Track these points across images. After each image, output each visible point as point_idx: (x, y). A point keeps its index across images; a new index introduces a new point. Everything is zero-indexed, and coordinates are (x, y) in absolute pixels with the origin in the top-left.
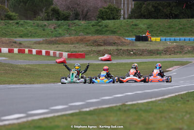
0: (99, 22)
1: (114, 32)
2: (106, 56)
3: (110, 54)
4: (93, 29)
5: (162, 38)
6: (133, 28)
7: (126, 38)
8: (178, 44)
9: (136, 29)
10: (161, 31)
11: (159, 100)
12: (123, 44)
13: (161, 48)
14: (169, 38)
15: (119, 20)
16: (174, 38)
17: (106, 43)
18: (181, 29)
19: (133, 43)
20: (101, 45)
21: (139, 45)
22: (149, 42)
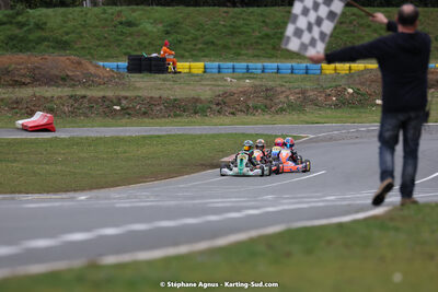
0: (18, 14)
1: (62, 45)
2: (39, 118)
3: (50, 110)
5: (209, 64)
6: (122, 33)
7: (101, 64)
8: (257, 82)
9: (131, 34)
10: (206, 43)
11: (202, 253)
12: (90, 80)
13: (205, 93)
14: (230, 64)
15: (78, 9)
16: (244, 65)
17: (39, 78)
18: (267, 36)
19: (121, 77)
20: (24, 84)
21: (138, 85)
22: (170, 76)
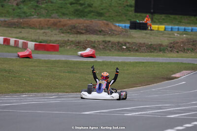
1: (100, 15)
2: (88, 51)
3: (93, 47)
4: (72, 8)
5: (167, 26)
6: (128, 10)
7: (117, 24)
8: (189, 37)
12: (112, 33)
13: (165, 41)
14: (177, 27)
16: (183, 27)
17: (89, 31)
19: (126, 31)
20: (82, 33)
21: (134, 35)
22: (149, 31)
